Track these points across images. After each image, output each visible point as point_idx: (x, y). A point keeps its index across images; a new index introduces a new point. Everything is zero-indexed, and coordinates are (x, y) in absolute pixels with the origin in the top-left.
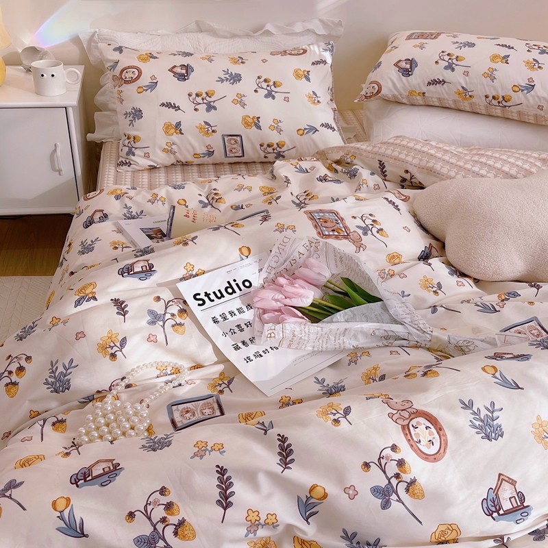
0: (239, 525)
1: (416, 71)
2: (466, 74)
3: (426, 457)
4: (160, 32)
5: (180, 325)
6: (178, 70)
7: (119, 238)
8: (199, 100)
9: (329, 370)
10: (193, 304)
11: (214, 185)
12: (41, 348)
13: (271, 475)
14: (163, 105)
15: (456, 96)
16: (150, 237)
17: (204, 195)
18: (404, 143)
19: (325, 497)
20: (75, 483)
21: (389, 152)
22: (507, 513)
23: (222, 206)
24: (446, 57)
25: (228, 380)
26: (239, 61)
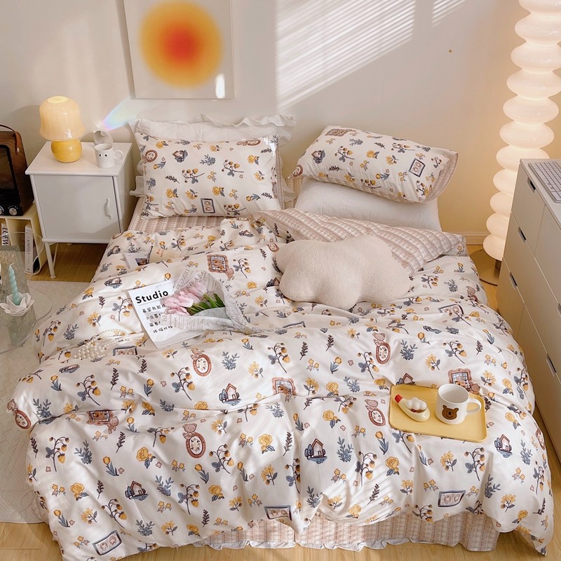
0: (118, 392)
1: (324, 159)
2: (351, 164)
3: (200, 374)
4: (178, 122)
5: (128, 312)
6: (178, 154)
7: (123, 264)
8: (188, 175)
9: (193, 340)
10: (135, 302)
11: (183, 234)
12: (65, 318)
13: (134, 374)
14: (167, 177)
15: (345, 179)
16: (139, 264)
17: (176, 239)
18: (291, 213)
19: (153, 384)
20: (61, 371)
21: (281, 219)
22: (229, 401)
23: (183, 248)
24: (342, 152)
25: (146, 339)
26: (217, 148)
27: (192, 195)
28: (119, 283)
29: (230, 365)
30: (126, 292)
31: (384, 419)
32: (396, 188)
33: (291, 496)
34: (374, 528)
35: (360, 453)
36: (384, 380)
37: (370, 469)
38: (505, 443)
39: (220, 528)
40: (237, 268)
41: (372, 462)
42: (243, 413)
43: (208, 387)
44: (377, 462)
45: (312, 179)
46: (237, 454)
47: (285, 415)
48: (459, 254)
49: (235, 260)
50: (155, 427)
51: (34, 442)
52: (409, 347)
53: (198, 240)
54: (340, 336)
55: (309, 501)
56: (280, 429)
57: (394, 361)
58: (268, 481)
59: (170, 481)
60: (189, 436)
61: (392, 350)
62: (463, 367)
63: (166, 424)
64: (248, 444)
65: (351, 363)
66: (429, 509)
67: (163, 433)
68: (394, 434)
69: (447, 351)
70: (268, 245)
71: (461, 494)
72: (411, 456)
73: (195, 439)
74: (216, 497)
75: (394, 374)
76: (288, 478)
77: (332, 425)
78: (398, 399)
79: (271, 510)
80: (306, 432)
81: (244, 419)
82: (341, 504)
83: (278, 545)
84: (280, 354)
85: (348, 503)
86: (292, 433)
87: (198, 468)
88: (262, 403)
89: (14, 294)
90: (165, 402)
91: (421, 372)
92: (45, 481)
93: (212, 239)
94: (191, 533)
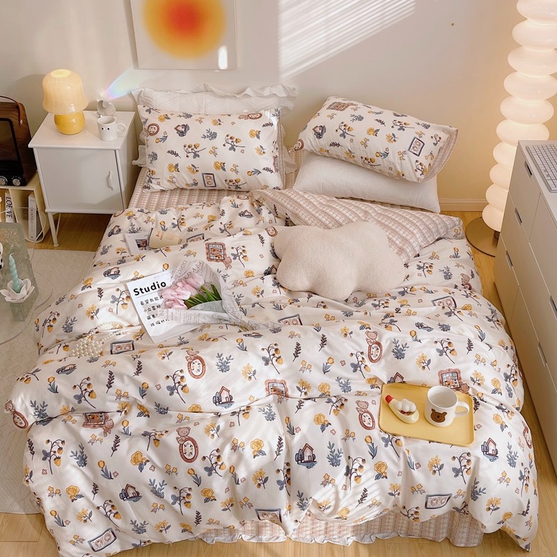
0: (113, 395)
1: (325, 135)
2: (352, 141)
3: (194, 376)
5: (126, 304)
6: (180, 129)
7: (123, 246)
8: (190, 150)
9: (189, 333)
10: (133, 294)
11: (184, 212)
13: (129, 377)
14: (169, 152)
15: (346, 155)
16: (139, 246)
17: (176, 218)
18: (290, 194)
19: (148, 387)
20: (58, 372)
21: (280, 200)
22: (223, 403)
23: (183, 228)
24: (343, 128)
25: (142, 333)
26: (218, 123)
27: (194, 169)
28: (117, 274)
29: (224, 367)
30: (124, 283)
31: (373, 422)
32: (395, 167)
33: (282, 499)
34: (363, 528)
35: (349, 457)
36: (376, 379)
37: (359, 473)
38: (491, 447)
39: (213, 527)
40: (235, 256)
41: (361, 467)
42: (236, 416)
43: (202, 389)
44: (366, 466)
45: (313, 154)
46: (229, 459)
47: (277, 417)
48: (456, 237)
49: (233, 248)
50: (150, 431)
51: (31, 444)
52: (401, 347)
53: (199, 220)
54: (332, 335)
55: (298, 505)
56: (271, 433)
57: (386, 360)
58: (259, 485)
59: (163, 483)
60: (182, 440)
61: (384, 349)
62: (453, 367)
63: (160, 427)
64: (240, 449)
65: (343, 363)
66: (416, 510)
67: (157, 437)
68: (383, 439)
69: (438, 350)
70: (266, 229)
71: (447, 497)
72: (399, 460)
73: (188, 444)
74: (209, 499)
75: (385, 373)
76: (279, 482)
77: (323, 429)
78: (388, 399)
79: (261, 512)
80: (297, 436)
81: (236, 423)
82: (330, 507)
83: (270, 539)
84: (274, 355)
85: (336, 506)
86: (283, 438)
87: (191, 471)
88: (255, 407)
89: (15, 282)
90: (159, 405)
91: (412, 372)
92: (41, 483)
93: (212, 219)
94: (184, 531)
